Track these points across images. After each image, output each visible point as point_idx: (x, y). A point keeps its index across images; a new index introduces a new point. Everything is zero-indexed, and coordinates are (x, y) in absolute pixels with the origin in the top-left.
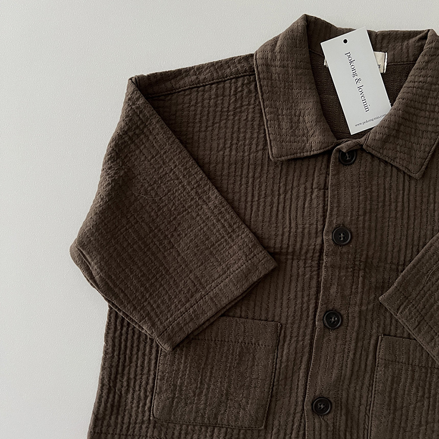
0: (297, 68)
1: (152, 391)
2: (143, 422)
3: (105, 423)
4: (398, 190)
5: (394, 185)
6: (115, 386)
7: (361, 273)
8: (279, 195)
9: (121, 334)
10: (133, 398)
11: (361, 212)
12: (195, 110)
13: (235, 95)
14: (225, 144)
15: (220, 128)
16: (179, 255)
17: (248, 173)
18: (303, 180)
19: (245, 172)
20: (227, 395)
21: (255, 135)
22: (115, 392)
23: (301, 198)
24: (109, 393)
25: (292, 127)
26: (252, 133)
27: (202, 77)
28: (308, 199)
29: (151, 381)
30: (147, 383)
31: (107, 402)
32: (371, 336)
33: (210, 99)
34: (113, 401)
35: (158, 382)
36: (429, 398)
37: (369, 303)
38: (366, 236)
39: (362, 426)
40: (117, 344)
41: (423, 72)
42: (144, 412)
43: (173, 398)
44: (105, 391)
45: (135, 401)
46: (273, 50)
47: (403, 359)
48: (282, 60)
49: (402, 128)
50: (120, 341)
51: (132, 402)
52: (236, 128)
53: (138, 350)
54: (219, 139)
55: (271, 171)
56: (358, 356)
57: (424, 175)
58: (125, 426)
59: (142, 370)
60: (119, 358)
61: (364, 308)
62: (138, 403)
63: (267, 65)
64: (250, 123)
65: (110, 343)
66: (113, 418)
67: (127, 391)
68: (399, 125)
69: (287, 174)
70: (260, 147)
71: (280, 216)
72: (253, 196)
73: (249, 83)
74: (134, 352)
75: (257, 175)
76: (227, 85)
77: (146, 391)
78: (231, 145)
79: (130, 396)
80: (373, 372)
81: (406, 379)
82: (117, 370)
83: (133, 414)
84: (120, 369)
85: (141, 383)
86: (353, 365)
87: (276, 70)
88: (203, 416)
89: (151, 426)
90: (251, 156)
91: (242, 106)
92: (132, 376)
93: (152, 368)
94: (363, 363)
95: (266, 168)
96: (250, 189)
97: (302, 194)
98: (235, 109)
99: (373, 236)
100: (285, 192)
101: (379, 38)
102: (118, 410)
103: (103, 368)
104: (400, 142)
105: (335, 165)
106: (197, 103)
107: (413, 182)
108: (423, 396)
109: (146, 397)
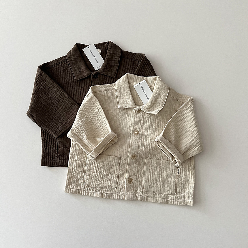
0: (77, 57)
1: (57, 147)
2: (56, 157)
3: (46, 158)
5: (109, 81)
6: (47, 148)
8: (80, 89)
10: (52, 150)
13: (63, 66)
16: (58, 113)
17: (71, 85)
18: (86, 84)
19: (70, 85)
21: (71, 75)
22: (47, 150)
23: (86, 89)
24: (45, 150)
25: (79, 72)
27: (54, 63)
29: (56, 145)
31: (45, 152)
33: (57, 68)
34: (47, 152)
35: (58, 145)
41: (110, 51)
42: (56, 154)
43: (63, 148)
45: (53, 151)
46: (70, 54)
48: (73, 55)
49: (108, 66)
50: (46, 135)
51: (52, 152)
52: (65, 75)
55: (77, 84)
58: (51, 158)
59: (53, 142)
60: (46, 140)
63: (70, 57)
65: (43, 136)
66: (48, 157)
68: (107, 65)
69: (81, 84)
71: (81, 95)
72: (73, 91)
73: (66, 63)
74: (50, 138)
75: (73, 85)
76: (61, 64)
79: (51, 150)
83: (53, 155)
84: (47, 143)
85: (54, 146)
87: (72, 58)
89: (59, 157)
90: (71, 81)
91: (65, 69)
92: (51, 144)
93: (56, 141)
95: (75, 83)
96: (72, 89)
97: (86, 88)
98: (64, 70)
100: (82, 88)
101: (97, 45)
102: (49, 154)
103: (42, 144)
104: (108, 69)
105: (93, 79)
107: (114, 79)
109: (56, 150)
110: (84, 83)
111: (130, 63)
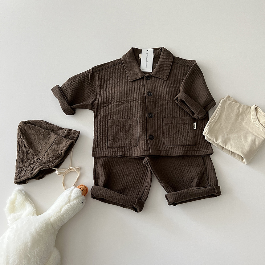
0: (132, 60)
1: (107, 140)
2: (106, 149)
3: (96, 150)
4: (162, 83)
6: (97, 140)
7: (156, 103)
9: (98, 127)
10: (102, 143)
11: (154, 89)
12: (109, 73)
13: (118, 68)
14: (118, 79)
15: (116, 76)
19: (124, 84)
20: (127, 139)
22: (98, 142)
25: (133, 73)
26: (124, 76)
27: (109, 65)
28: (140, 87)
30: (106, 139)
32: (161, 118)
33: (112, 70)
34: (97, 144)
35: (109, 138)
36: (178, 131)
37: (159, 110)
38: (156, 94)
39: (162, 142)
40: (97, 130)
41: (163, 56)
42: (106, 146)
43: (113, 141)
44: (95, 142)
46: (126, 56)
47: (170, 123)
48: (128, 58)
51: (102, 144)
52: (120, 75)
53: (103, 131)
54: (116, 78)
56: (158, 124)
57: (168, 79)
58: (101, 150)
59: (104, 136)
60: (98, 133)
61: (158, 111)
62: (104, 144)
63: (125, 60)
64: (123, 74)
65: (95, 130)
67: (101, 141)
68: (159, 69)
69: (134, 83)
70: (127, 79)
72: (126, 88)
73: (121, 65)
75: (127, 84)
76: (116, 66)
77: (106, 141)
78: (119, 79)
79: (102, 142)
80: (163, 127)
81: (172, 127)
82: (98, 136)
83: (103, 147)
85: (104, 139)
86: (157, 126)
87: (127, 61)
88: (121, 145)
89: (108, 149)
90: (125, 81)
91: (120, 70)
92: (102, 137)
93: (107, 135)
94: (160, 125)
95: (129, 83)
99: (157, 94)
100: (134, 87)
102: (99, 146)
104: (160, 73)
105: (145, 80)
106: (109, 71)
107: (166, 81)
108: (177, 131)
109: (106, 142)
110: (137, 83)
111: (181, 69)
